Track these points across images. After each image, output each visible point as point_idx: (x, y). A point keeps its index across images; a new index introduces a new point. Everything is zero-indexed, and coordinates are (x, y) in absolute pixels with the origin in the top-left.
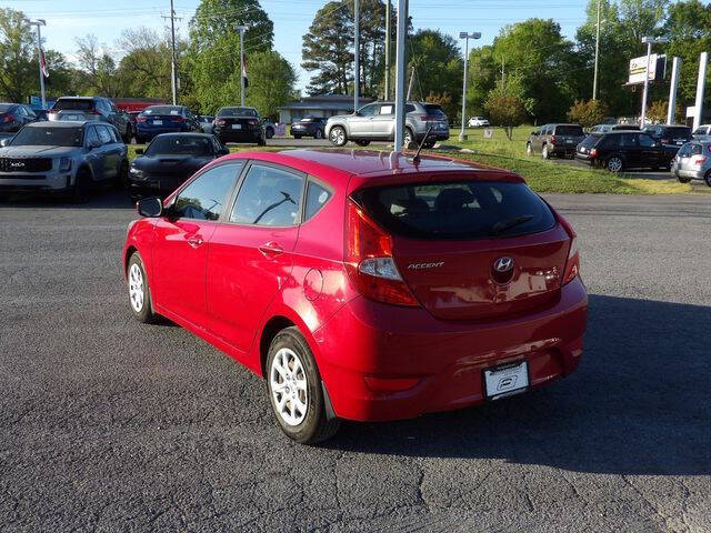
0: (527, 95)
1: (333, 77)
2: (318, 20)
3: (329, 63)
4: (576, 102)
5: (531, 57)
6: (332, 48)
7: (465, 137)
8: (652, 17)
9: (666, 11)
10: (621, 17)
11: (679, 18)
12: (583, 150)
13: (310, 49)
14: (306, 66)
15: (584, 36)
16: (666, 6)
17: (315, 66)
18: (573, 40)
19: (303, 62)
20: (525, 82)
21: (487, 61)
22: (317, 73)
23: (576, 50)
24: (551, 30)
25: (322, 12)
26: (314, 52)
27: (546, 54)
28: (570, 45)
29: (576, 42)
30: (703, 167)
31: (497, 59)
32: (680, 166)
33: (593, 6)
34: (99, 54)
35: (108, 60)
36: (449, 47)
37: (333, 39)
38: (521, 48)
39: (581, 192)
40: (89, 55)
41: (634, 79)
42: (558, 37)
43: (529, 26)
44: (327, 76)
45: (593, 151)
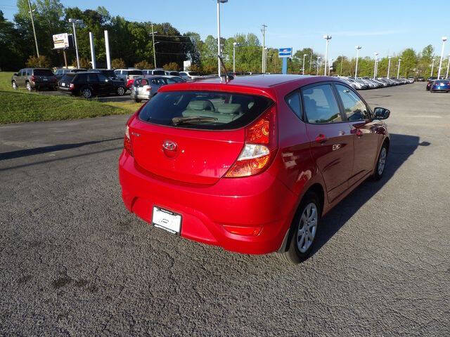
4: (30, 57)
8: (57, 14)
9: (63, 12)
10: (40, 12)
12: (63, 84)
15: (18, 19)
16: (63, 9)
18: (13, 22)
23: (16, 27)
28: (12, 25)
29: (15, 23)
30: (151, 93)
32: (137, 93)
33: (20, 3)
39: (94, 116)
41: (57, 46)
42: (3, 19)
45: (71, 86)
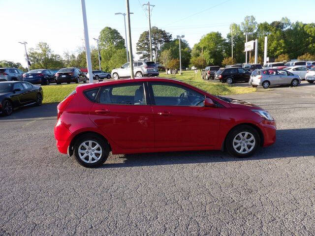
0: (211, 58)
1: (147, 56)
2: (141, 38)
3: (145, 52)
4: (224, 58)
5: (212, 45)
6: (146, 46)
7: (182, 73)
8: (252, 28)
9: (256, 26)
10: (242, 29)
11: (261, 28)
12: (216, 76)
13: (139, 48)
14: (137, 53)
15: (229, 36)
17: (140, 53)
19: (137, 52)
20: (210, 53)
21: (198, 48)
22: (141, 55)
23: (227, 41)
24: (218, 36)
25: (142, 35)
26: (140, 48)
27: (217, 43)
28: (225, 40)
29: (227, 39)
30: (261, 80)
31: (201, 46)
32: (252, 81)
34: (70, 54)
35: (73, 56)
36: (185, 44)
37: (146, 44)
38: (209, 42)
40: (67, 55)
41: (246, 50)
42: (220, 37)
43: (211, 35)
44: (144, 56)
45: (220, 76)
